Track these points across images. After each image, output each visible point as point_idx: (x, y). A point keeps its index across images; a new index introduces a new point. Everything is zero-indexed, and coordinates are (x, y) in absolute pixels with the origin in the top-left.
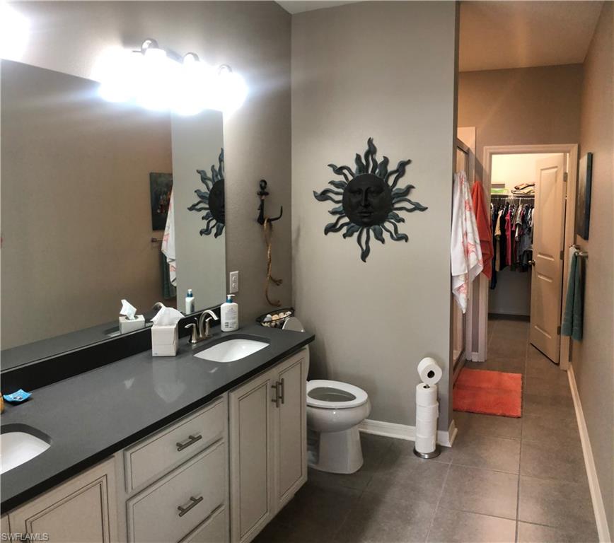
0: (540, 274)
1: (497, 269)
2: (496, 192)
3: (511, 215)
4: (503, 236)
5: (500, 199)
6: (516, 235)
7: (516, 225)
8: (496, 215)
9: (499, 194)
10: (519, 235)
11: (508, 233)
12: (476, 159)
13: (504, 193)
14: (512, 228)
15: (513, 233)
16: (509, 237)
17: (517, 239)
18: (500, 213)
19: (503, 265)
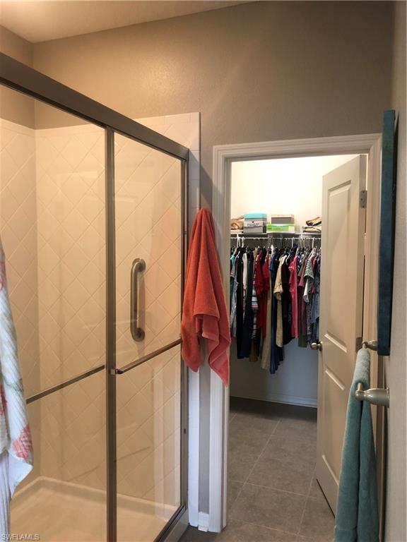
0: (328, 368)
1: (279, 343)
2: (278, 229)
3: (298, 263)
4: (286, 294)
5: (284, 240)
6: (305, 293)
7: (306, 278)
8: (276, 264)
9: (282, 232)
10: (309, 293)
11: (294, 290)
12: (202, 170)
13: (291, 230)
14: (298, 283)
15: (301, 290)
16: (294, 296)
17: (307, 300)
18: (282, 260)
19: (287, 338)
